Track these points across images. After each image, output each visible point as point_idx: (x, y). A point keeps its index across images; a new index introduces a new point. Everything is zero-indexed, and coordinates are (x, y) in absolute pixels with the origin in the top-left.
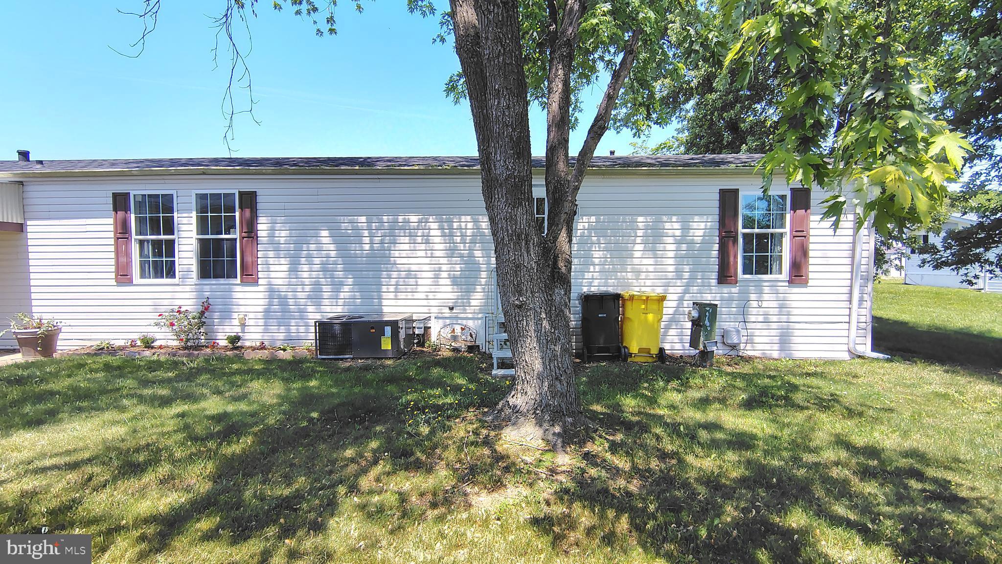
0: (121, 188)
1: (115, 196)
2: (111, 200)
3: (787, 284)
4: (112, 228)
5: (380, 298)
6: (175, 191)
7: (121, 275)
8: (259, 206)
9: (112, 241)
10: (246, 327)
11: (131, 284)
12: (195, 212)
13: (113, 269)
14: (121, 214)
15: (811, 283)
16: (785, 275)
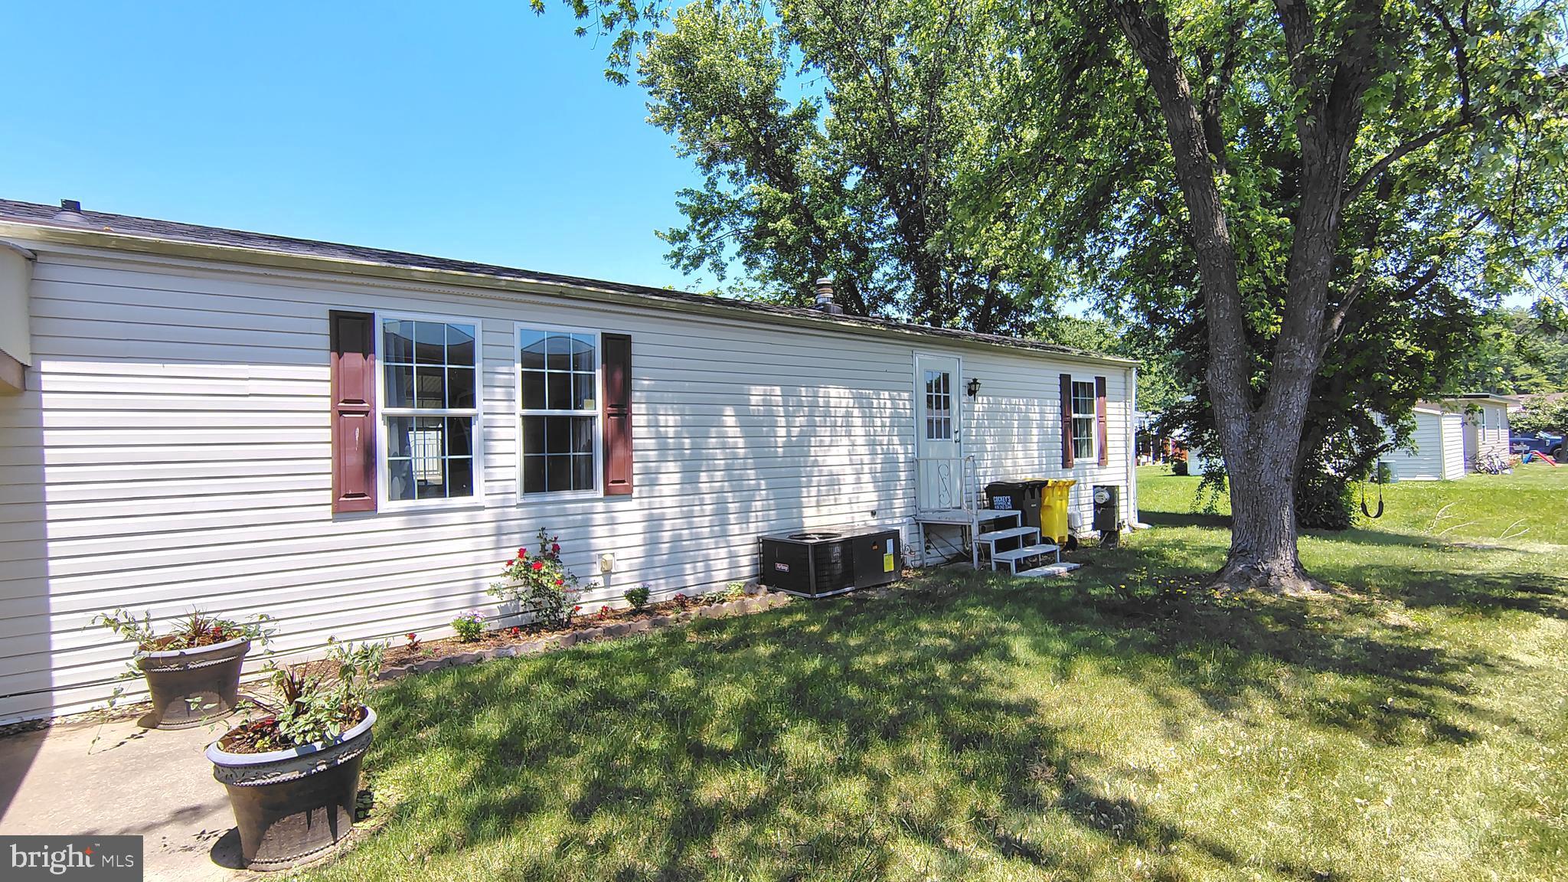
0: (353, 301)
1: (338, 319)
2: (325, 327)
3: (1096, 466)
4: (326, 388)
5: (800, 507)
6: (480, 320)
7: (347, 496)
8: (635, 361)
9: (327, 419)
10: (613, 576)
11: (373, 513)
12: (520, 365)
13: (328, 481)
14: (353, 360)
15: (1110, 464)
16: (1095, 459)
